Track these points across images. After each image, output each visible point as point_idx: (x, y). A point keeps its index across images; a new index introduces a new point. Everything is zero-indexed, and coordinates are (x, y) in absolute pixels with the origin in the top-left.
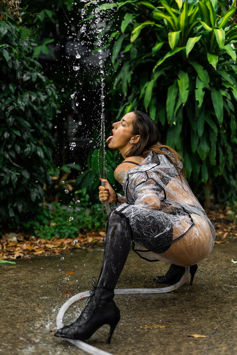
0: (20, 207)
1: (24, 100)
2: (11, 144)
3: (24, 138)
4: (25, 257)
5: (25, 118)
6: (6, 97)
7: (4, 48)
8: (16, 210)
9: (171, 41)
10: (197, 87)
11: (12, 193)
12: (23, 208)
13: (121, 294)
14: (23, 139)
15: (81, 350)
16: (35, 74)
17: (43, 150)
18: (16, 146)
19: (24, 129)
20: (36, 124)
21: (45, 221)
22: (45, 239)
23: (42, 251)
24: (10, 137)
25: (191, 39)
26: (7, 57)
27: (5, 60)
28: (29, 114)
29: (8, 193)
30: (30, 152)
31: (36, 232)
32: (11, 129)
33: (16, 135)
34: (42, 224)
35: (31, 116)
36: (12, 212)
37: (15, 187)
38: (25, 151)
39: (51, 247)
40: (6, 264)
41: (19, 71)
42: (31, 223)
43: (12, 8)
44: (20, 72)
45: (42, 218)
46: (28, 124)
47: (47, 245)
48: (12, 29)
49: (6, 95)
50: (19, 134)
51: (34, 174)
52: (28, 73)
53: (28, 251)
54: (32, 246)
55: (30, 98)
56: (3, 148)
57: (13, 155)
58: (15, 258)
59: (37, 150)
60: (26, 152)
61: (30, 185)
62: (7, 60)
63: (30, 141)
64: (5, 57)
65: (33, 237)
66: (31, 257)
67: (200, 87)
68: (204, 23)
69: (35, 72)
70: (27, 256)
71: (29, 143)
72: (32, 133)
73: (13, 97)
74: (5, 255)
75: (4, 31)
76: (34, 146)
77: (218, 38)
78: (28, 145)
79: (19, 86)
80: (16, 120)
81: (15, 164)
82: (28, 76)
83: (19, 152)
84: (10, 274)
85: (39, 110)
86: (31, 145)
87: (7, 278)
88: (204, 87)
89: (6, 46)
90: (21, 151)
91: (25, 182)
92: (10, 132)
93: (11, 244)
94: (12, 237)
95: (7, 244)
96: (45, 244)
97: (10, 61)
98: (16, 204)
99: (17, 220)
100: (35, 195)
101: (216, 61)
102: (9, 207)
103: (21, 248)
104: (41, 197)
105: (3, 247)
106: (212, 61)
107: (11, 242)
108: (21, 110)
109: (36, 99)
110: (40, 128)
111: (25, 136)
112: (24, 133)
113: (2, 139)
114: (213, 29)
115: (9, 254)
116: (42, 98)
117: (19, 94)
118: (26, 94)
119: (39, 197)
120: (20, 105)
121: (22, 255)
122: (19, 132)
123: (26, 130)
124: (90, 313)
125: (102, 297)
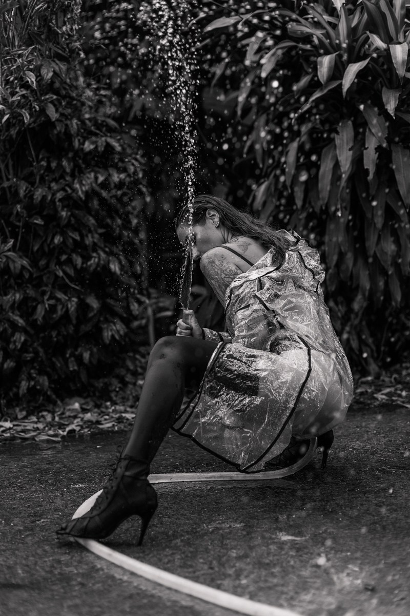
0: (86, 356)
1: (84, 182)
2: (66, 254)
3: (87, 242)
4: (82, 432)
5: (89, 211)
6: (57, 178)
7: (49, 101)
8: (79, 360)
9: (321, 71)
10: (366, 147)
11: (71, 331)
12: (91, 355)
13: (201, 481)
14: (86, 245)
15: (93, 553)
16: (103, 139)
17: (120, 262)
18: (74, 256)
19: (87, 228)
20: (109, 221)
21: (129, 378)
22: (123, 405)
23: (113, 423)
24: (64, 242)
25: (351, 66)
26: (52, 115)
27: (50, 119)
28: (95, 204)
29: (65, 333)
30: (98, 264)
31: (113, 395)
32: (65, 229)
33: (74, 240)
34: (124, 384)
35: (98, 207)
36: (75, 363)
37: (74, 322)
38: (89, 263)
39: (130, 418)
40: (48, 441)
41: (78, 135)
42: (106, 380)
43: (67, 37)
44: (79, 138)
45: (123, 372)
46: (92, 221)
47: (124, 415)
48: (60, 69)
49: (57, 175)
50: (78, 238)
51: (108, 301)
52: (94, 138)
53: (89, 423)
54: (100, 416)
55: (96, 178)
56: (55, 261)
57: (71, 272)
58: (65, 433)
59: (109, 262)
60: (91, 265)
61: (102, 319)
62: (53, 120)
63: (97, 248)
64: (50, 115)
65: (108, 403)
66: (92, 432)
67: (372, 144)
68: (375, 36)
69: (102, 136)
70: (86, 430)
71: (95, 251)
72: (101, 235)
73: (68, 178)
74: (52, 429)
75: (47, 75)
76: (103, 255)
77: (396, 58)
78: (94, 255)
79: (80, 161)
80: (72, 215)
81: (73, 286)
82: (93, 143)
83: (79, 266)
84: (45, 455)
85: (111, 197)
86: (98, 254)
87: (37, 460)
88: (379, 144)
89: (52, 97)
90: (83, 263)
91: (91, 315)
92: (63, 233)
93: (68, 414)
94: (74, 404)
95: (63, 413)
96: (121, 412)
97: (57, 120)
98: (79, 350)
99: (84, 377)
100: (110, 333)
101: (395, 102)
102: (68, 356)
103: (82, 419)
104: (121, 336)
105: (53, 418)
106: (388, 102)
107: (69, 410)
108: (81, 199)
109: (106, 179)
110: (115, 227)
111: (89, 241)
112: (87, 236)
113: (51, 246)
114: (390, 46)
115: (60, 428)
116: (116, 177)
117: (77, 174)
118: (89, 173)
119: (117, 337)
120: (78, 191)
121: (78, 429)
122: (77, 234)
123: (90, 231)
124: (107, 498)
125: (127, 473)
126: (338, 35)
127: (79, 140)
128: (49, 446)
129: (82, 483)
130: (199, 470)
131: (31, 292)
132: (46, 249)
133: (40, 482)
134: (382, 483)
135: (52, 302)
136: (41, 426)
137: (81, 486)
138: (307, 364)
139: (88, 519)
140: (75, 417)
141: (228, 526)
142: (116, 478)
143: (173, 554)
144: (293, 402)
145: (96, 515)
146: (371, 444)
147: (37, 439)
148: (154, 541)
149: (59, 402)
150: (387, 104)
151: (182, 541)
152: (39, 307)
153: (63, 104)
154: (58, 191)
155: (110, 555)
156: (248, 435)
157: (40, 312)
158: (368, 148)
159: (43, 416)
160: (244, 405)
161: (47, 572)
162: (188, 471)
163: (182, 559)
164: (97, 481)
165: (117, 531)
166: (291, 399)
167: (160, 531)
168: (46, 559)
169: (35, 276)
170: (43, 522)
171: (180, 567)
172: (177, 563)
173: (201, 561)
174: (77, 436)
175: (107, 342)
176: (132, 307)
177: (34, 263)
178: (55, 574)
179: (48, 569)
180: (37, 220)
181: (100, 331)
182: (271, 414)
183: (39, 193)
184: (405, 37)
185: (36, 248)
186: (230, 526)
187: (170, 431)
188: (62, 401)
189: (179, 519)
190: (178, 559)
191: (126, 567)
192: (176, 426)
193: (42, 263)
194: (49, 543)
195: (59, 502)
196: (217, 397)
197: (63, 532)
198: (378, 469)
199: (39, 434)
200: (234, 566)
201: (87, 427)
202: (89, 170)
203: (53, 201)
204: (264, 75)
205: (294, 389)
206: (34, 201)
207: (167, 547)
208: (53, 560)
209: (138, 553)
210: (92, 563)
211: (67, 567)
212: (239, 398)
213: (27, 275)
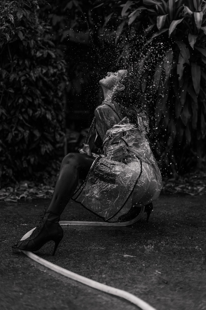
0: (32, 160)
1: (36, 72)
2: (25, 108)
4: (28, 198)
5: (37, 87)
6: (22, 70)
7: (20, 30)
8: (29, 162)
9: (158, 23)
10: (179, 63)
12: (35, 160)
14: (35, 104)
16: (47, 51)
17: (52, 114)
18: (29, 110)
20: (47, 93)
21: (53, 172)
22: (50, 186)
23: (44, 194)
24: (24, 102)
25: (174, 22)
27: (20, 39)
28: (41, 84)
29: (22, 148)
30: (40, 114)
31: (44, 180)
32: (25, 96)
33: (29, 102)
34: (51, 175)
35: (42, 86)
36: (26, 163)
37: (27, 143)
38: (36, 114)
40: (11, 202)
41: (34, 48)
42: (41, 173)
44: (34, 49)
45: (50, 169)
46: (39, 92)
47: (49, 191)
48: (26, 14)
49: (22, 68)
50: (31, 100)
51: (45, 133)
52: (42, 50)
53: (32, 194)
54: (37, 191)
55: (42, 71)
56: (19, 111)
57: (26, 117)
58: (19, 198)
59: (46, 114)
60: (37, 115)
61: (41, 142)
62: (22, 40)
63: (41, 106)
64: (20, 37)
65: (42, 185)
66: (33, 198)
67: (182, 62)
68: (187, 7)
69: (46, 49)
70: (30, 197)
71: (39, 107)
72: (43, 100)
73: (28, 70)
74: (13, 196)
75: (20, 16)
76: (43, 110)
77: (197, 19)
78: (39, 109)
79: (34, 62)
80: (29, 89)
81: (27, 124)
82: (41, 53)
83: (31, 115)
84: (9, 208)
85: (49, 81)
86: (41, 109)
87: (5, 211)
88: (185, 62)
89: (22, 28)
90: (33, 114)
91: (36, 140)
92: (24, 98)
93: (21, 189)
94: (24, 184)
95: (19, 188)
96: (48, 189)
97: (24, 40)
98: (29, 157)
99: (30, 170)
100: (45, 150)
101: (194, 41)
102: (23, 159)
103: (28, 192)
104: (50, 151)
105: (14, 191)
106: (191, 41)
107: (22, 187)
108: (33, 80)
109: (47, 72)
110: (50, 96)
111: (36, 102)
112: (36, 100)
113: (17, 104)
114: (194, 13)
115: (17, 195)
116: (52, 71)
117: (32, 68)
118: (39, 68)
119: (48, 152)
120: (32, 77)
121: (26, 196)
122: (31, 98)
123: (37, 97)
124: (38, 231)
125: (49, 220)
126: (168, 5)
127: (34, 51)
128: (11, 204)
129: (26, 224)
130: (85, 220)
131: (6, 127)
132: (15, 105)
133: (5, 221)
134: (175, 232)
135: (16, 132)
136: (7, 194)
137: (26, 225)
138: (140, 169)
139: (28, 241)
140: (25, 190)
141: (98, 248)
142: (43, 222)
143: (70, 260)
144: (132, 188)
145: (32, 240)
146: (171, 212)
147: (5, 200)
148: (60, 254)
149: (17, 183)
150: (190, 42)
151: (74, 254)
152: (10, 134)
153: (27, 32)
154: (22, 76)
155: (38, 259)
156: (109, 203)
157: (10, 137)
158: (179, 64)
159: (9, 189)
160: (108, 188)
161: (6, 266)
162: (80, 220)
163: (74, 263)
164: (34, 223)
165: (43, 247)
166: (132, 186)
167: (64, 249)
168: (6, 260)
169: (8, 118)
170: (6, 242)
171: (73, 267)
172: (71, 265)
173: (83, 264)
174: (25, 200)
175: (43, 154)
176: (56, 137)
177: (8, 112)
178: (11, 267)
179: (7, 265)
180: (11, 90)
181: (40, 148)
182: (121, 193)
183: (12, 77)
184: (202, 9)
185: (9, 104)
186: (99, 249)
187: (71, 200)
188: (19, 182)
189: (74, 244)
190: (72, 263)
191: (46, 266)
192: (74, 198)
193: (12, 112)
194: (8, 252)
195: (14, 232)
196: (94, 184)
197: (15, 247)
198: (174, 225)
199: (6, 198)
200: (99, 268)
201: (30, 196)
202: (38, 66)
203: (19, 81)
204: (129, 23)
205: (133, 182)
206: (10, 81)
207: (67, 257)
208: (10, 260)
209: (52, 259)
210: (29, 263)
211: (16, 264)
212: (105, 184)
213: (4, 118)
